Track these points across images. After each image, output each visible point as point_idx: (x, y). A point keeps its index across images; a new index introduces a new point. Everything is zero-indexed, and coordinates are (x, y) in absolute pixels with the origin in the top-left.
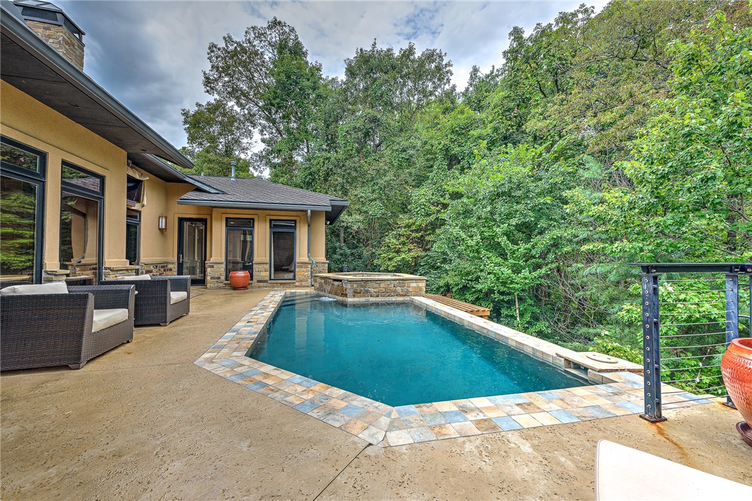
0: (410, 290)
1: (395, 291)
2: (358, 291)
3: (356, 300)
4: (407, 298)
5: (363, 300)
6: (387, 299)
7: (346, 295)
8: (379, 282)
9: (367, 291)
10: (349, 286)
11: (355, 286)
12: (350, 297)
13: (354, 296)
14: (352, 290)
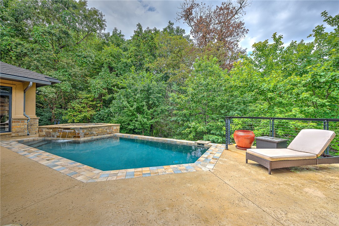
0: (113, 130)
1: (106, 132)
2: (87, 134)
3: (86, 139)
4: (112, 135)
5: (89, 138)
6: (102, 136)
7: (79, 137)
8: (98, 128)
9: (92, 133)
10: (81, 131)
11: (85, 131)
12: (82, 137)
13: (84, 137)
14: (83, 134)
